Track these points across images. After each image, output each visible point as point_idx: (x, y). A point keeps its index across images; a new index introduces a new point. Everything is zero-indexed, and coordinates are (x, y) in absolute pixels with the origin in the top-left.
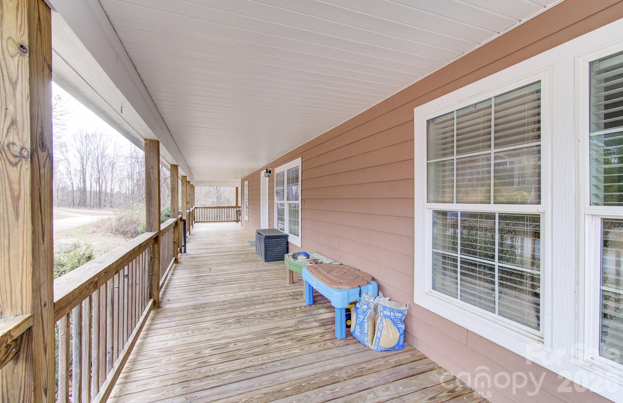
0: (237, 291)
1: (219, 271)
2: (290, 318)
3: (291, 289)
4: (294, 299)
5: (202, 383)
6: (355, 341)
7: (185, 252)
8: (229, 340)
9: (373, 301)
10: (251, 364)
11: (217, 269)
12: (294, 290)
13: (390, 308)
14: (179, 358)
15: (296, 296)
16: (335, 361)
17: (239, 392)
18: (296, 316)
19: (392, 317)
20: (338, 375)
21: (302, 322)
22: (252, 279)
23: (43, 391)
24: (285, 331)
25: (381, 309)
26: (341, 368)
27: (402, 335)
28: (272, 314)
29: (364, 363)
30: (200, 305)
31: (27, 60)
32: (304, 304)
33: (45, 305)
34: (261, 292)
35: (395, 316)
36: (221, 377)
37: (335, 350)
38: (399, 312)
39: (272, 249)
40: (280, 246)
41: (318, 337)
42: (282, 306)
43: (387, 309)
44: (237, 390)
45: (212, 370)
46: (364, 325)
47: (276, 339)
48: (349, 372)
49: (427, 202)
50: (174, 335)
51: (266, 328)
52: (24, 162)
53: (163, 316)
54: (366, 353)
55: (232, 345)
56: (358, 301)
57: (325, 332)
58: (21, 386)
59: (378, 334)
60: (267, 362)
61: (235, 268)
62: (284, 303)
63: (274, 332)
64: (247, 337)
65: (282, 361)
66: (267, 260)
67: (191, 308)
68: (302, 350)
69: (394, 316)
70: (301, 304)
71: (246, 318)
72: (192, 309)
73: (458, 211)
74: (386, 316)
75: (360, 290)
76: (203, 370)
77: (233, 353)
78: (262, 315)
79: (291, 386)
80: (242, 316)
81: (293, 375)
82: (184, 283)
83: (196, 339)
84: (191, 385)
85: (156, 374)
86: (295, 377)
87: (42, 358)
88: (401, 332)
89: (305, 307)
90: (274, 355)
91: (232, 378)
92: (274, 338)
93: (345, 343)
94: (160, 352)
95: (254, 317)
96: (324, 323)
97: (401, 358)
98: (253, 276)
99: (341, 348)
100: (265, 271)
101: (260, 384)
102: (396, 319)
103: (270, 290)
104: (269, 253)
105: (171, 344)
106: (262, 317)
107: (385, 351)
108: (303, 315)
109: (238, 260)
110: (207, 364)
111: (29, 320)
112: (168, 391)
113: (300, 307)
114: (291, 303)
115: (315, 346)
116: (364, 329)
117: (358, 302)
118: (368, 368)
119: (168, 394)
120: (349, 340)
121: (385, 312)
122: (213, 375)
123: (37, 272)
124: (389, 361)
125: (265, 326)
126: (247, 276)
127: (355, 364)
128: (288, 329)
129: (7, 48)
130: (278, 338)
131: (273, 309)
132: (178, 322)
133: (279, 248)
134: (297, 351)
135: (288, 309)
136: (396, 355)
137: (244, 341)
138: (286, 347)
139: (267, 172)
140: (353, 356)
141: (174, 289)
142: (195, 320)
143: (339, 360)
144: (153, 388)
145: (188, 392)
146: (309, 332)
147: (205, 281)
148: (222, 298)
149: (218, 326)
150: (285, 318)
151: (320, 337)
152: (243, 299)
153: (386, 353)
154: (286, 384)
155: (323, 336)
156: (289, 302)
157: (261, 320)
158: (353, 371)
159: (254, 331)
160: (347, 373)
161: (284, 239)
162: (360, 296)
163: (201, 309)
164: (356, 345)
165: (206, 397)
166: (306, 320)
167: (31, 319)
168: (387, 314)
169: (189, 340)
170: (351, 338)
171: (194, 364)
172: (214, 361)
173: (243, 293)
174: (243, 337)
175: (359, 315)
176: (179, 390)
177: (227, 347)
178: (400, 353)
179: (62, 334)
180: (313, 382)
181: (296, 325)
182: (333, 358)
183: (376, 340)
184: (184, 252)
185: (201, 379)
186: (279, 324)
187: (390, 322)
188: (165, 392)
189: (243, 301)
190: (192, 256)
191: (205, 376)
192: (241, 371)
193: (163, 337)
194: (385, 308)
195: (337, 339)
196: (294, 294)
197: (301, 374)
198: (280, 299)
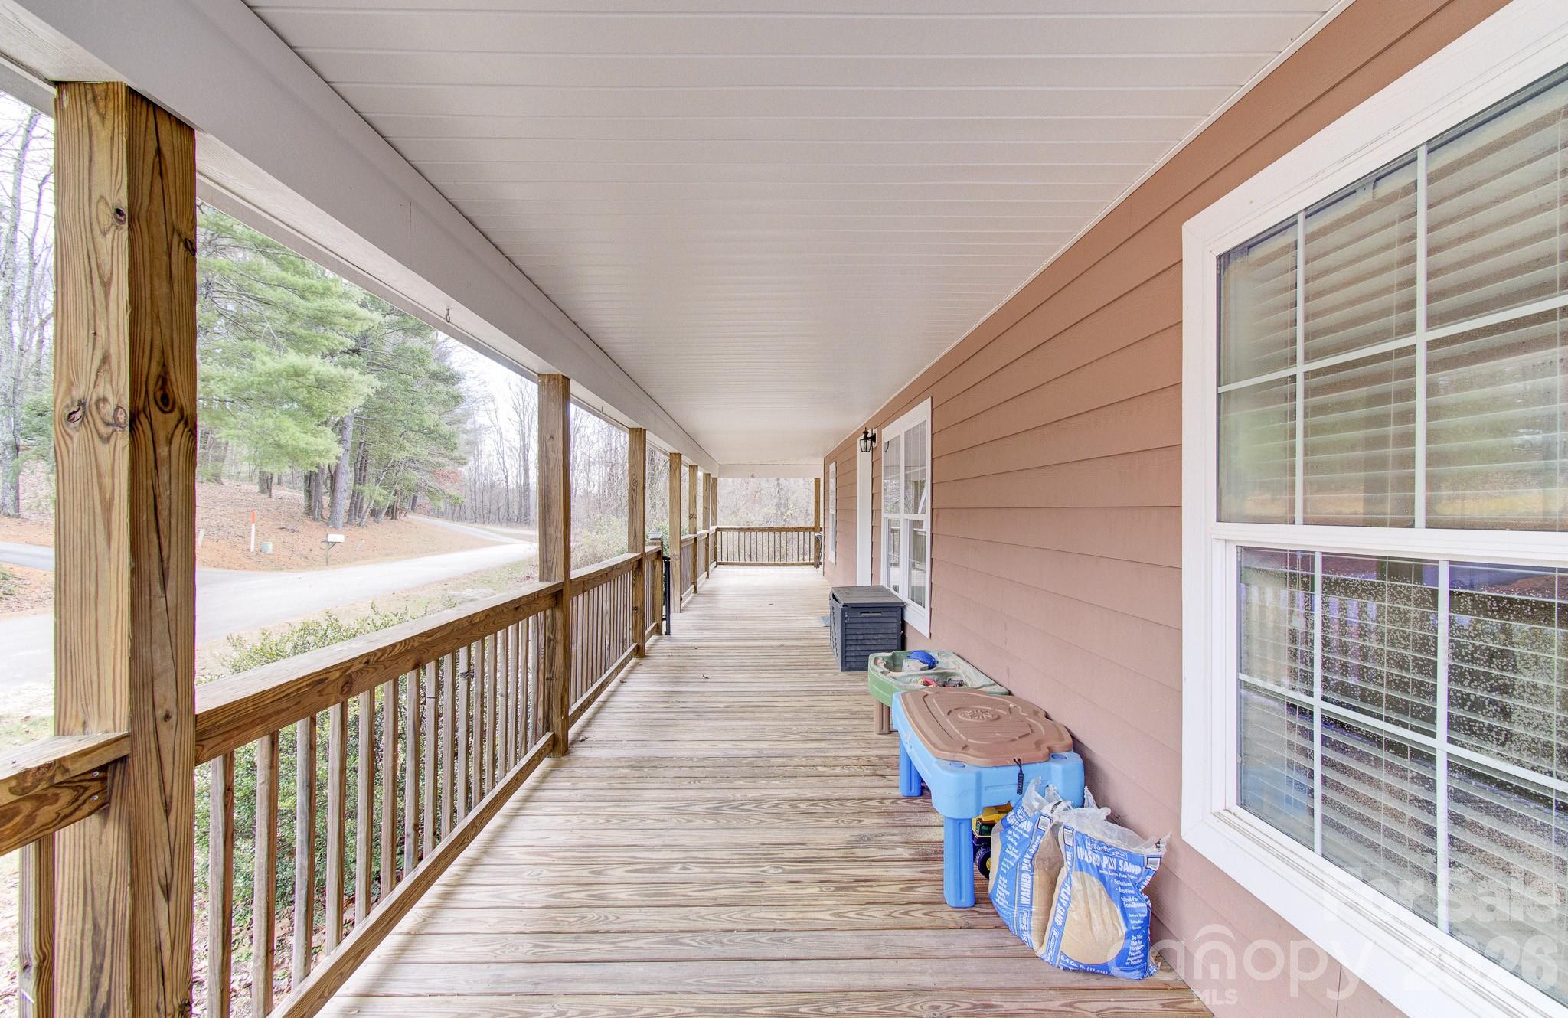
0: (743, 737)
1: (724, 685)
2: (842, 825)
3: (878, 748)
4: (876, 775)
5: (576, 945)
6: (997, 921)
7: (668, 633)
8: (675, 855)
9: (1049, 814)
10: (700, 925)
11: (721, 680)
12: (884, 752)
13: (1101, 843)
14: (557, 874)
15: (879, 768)
16: (916, 965)
17: (645, 988)
18: (860, 821)
19: (1105, 872)
20: (909, 1007)
21: (869, 840)
22: (791, 712)
23: (158, 888)
24: (815, 855)
25: (1070, 842)
26: (923, 991)
27: (1136, 933)
28: (802, 806)
29: (997, 993)
30: (650, 759)
31: (125, 235)
32: (896, 793)
33: (167, 717)
34: (801, 745)
35: (1117, 871)
36: (619, 942)
37: (927, 936)
38: (1133, 859)
39: (861, 637)
40: (883, 631)
41: (894, 889)
42: (833, 790)
43: (1088, 844)
44: (644, 981)
45: (611, 918)
46: (1020, 881)
47: (785, 872)
48: (944, 1007)
49: (1218, 520)
50: (568, 821)
51: (773, 842)
52: (120, 433)
53: (565, 775)
54: (1018, 966)
55: (676, 869)
56: (1013, 804)
57: (919, 880)
58: (111, 870)
59: (1057, 915)
60: (738, 927)
61: (765, 680)
62: (844, 781)
63: (788, 855)
64: (718, 855)
65: (775, 935)
66: (848, 666)
67: (627, 764)
68: (838, 915)
69: (1113, 871)
70: (885, 792)
71: (735, 808)
72: (629, 766)
73: (1313, 552)
74: (1081, 865)
75: (1021, 775)
76: (591, 915)
77: (672, 888)
78: (776, 806)
79: (771, 1005)
80: (728, 801)
81: (787, 976)
82: (637, 704)
83: (607, 838)
84: (554, 944)
85: (498, 902)
86: (791, 984)
87: (157, 823)
88: (1132, 922)
89: (895, 800)
90: (762, 915)
91: (643, 949)
92: (780, 871)
93: (963, 923)
94: (529, 854)
95: (756, 807)
96: (927, 852)
97: (1124, 1005)
98: (798, 704)
99: (947, 932)
100: (833, 693)
101: (700, 981)
102: (1118, 879)
103: (823, 745)
104: (853, 648)
105: (555, 838)
106: (775, 810)
107: (1077, 970)
108: (882, 821)
109: (780, 662)
110: (605, 903)
111: (118, 743)
112: (505, 946)
113: (882, 800)
114: (865, 784)
115: (876, 913)
116: (1020, 890)
117: (1011, 809)
118: (1002, 1010)
119: (504, 952)
120: (980, 914)
121: (1081, 853)
122: (608, 932)
123: (145, 651)
124: (1078, 1005)
125: (771, 836)
126: (782, 702)
127: (970, 989)
128: (826, 854)
129: (97, 218)
130: (791, 872)
131: (809, 794)
132: (591, 792)
133: (880, 636)
134: (825, 916)
135: (848, 800)
136: (1114, 993)
137: (708, 863)
138: (799, 900)
139: (866, 438)
140: (972, 965)
141: (611, 716)
142: (624, 793)
143: (928, 967)
144: (482, 931)
145: (542, 959)
146: (877, 871)
147: (683, 705)
148: (705, 749)
149: (666, 817)
150: (830, 822)
151: (901, 889)
152: (749, 760)
153: (1080, 976)
154: (762, 996)
155: (910, 889)
156: (857, 781)
157: (768, 819)
158: (955, 1006)
159: (739, 842)
160: (937, 1007)
161: (895, 614)
162: (1020, 791)
163: (646, 770)
164: (995, 933)
165: (571, 981)
166: (883, 838)
167: (127, 742)
168: (1086, 859)
169: (592, 837)
170: (987, 911)
171: (580, 896)
172: (624, 900)
173: (755, 745)
174: (709, 854)
175: (1010, 847)
176: (525, 950)
177: (665, 870)
178: (1130, 989)
179: (261, 781)
180: (832, 1010)
181: (850, 845)
182: (914, 956)
183: (1052, 932)
184: (666, 634)
185: (577, 935)
186: (808, 836)
187: (1097, 884)
188: (499, 946)
189: (747, 765)
190: (680, 644)
191: (590, 929)
192: (671, 936)
193: (546, 821)
194: (1082, 839)
195: (945, 906)
196: (881, 762)
197: (808, 980)
198: (838, 770)
